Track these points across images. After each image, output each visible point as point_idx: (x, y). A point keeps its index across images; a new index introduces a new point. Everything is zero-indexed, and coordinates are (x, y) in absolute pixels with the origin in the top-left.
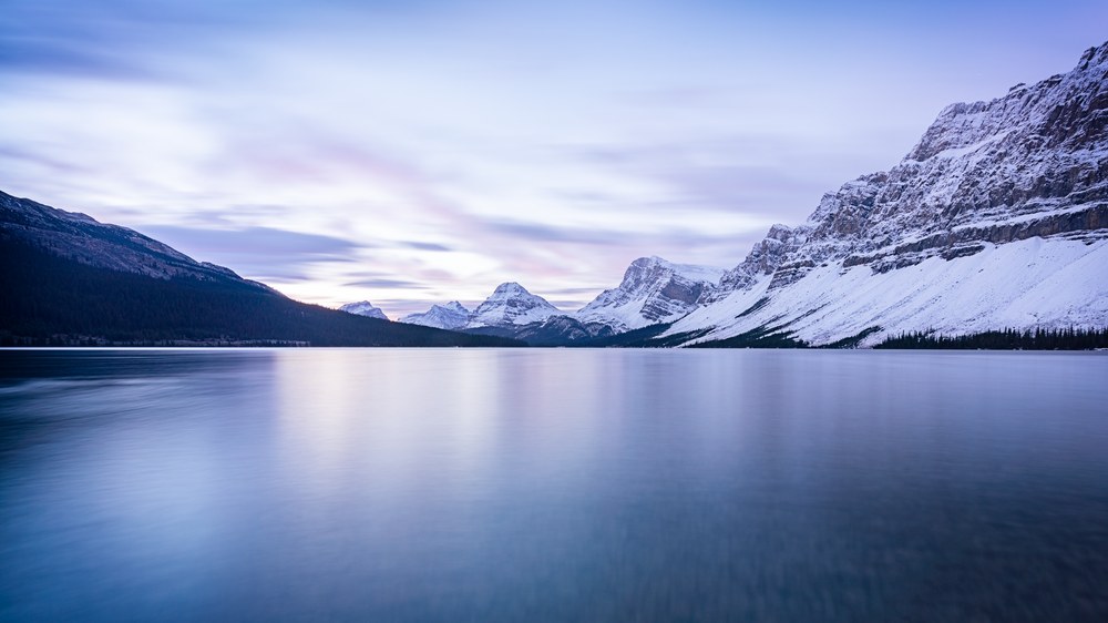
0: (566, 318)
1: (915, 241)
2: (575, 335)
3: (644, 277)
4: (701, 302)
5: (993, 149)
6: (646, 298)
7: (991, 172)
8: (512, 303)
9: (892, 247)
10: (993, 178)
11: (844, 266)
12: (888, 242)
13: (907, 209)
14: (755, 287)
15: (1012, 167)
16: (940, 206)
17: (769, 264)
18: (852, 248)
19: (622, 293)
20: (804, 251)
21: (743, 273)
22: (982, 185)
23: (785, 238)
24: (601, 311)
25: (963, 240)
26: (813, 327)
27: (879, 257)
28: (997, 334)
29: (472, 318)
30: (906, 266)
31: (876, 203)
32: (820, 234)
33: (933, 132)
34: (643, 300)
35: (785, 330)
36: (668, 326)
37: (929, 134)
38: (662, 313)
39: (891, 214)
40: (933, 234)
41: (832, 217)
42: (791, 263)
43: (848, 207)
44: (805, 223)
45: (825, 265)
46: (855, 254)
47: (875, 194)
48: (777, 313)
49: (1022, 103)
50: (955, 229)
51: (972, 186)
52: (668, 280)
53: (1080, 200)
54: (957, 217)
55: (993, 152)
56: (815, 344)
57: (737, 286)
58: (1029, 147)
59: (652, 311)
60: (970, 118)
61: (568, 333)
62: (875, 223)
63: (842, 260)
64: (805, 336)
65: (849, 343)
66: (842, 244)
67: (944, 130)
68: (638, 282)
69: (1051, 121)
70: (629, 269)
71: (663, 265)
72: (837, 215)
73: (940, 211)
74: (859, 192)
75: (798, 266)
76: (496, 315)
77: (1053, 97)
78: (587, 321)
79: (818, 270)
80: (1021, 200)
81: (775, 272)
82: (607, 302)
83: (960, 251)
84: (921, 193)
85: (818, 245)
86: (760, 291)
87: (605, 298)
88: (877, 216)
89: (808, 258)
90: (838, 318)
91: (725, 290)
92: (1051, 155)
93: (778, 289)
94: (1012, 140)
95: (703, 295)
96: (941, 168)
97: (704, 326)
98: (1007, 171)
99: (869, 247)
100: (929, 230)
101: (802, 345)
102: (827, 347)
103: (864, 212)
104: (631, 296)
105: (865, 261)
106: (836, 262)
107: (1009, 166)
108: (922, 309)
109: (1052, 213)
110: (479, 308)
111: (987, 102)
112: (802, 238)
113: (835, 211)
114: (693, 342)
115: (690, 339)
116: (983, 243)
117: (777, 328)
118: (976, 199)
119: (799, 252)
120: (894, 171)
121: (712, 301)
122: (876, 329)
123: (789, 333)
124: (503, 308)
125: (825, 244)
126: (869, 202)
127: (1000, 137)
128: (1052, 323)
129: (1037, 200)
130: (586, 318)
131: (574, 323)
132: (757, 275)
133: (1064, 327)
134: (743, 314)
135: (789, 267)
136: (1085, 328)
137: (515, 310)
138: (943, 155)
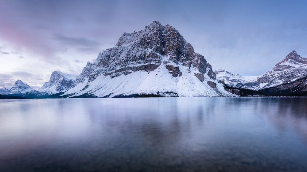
0: (36, 91)
1: (119, 69)
2: (38, 95)
3: (56, 78)
4: (71, 87)
5: (132, 46)
6: (57, 85)
7: (132, 52)
8: (20, 87)
9: (114, 71)
10: (132, 53)
11: (105, 75)
12: (113, 69)
13: (117, 59)
14: (85, 82)
15: (136, 51)
16: (123, 60)
17: (87, 74)
18: (106, 70)
19: (50, 83)
20: (96, 70)
21: (81, 77)
22: (131, 55)
23: (91, 66)
24: (45, 89)
25: (128, 70)
26: (99, 93)
27: (112, 73)
28: (135, 94)
29: (9, 91)
30: (118, 76)
31: (110, 57)
32: (99, 65)
33: (121, 39)
34: (56, 86)
35: (92, 94)
36: (63, 93)
37: (120, 39)
38: (61, 89)
39: (114, 61)
40: (122, 67)
41: (101, 60)
42: (93, 74)
43: (104, 58)
44: (95, 62)
45: (100, 75)
46: (107, 72)
47: (110, 54)
48: (90, 89)
49: (136, 35)
50: (127, 66)
51: (129, 55)
52: (62, 79)
53: (147, 62)
54: (127, 63)
55: (132, 47)
56: (100, 97)
57: (80, 81)
58: (138, 47)
59: (59, 89)
60: (127, 37)
61: (37, 95)
62: (111, 63)
63: (104, 74)
64: (97, 95)
65: (107, 97)
66: (104, 69)
67: (123, 39)
68: (54, 80)
69: (141, 41)
70: (52, 75)
71: (61, 74)
72: (102, 60)
73: (123, 61)
74: (107, 54)
75: (94, 75)
76: (16, 91)
77: (141, 35)
78: (41, 92)
79: (99, 77)
80: (138, 60)
81: (89, 77)
82: (46, 87)
83: (128, 73)
84: (119, 55)
85: (99, 69)
86: (86, 83)
87: (46, 85)
88: (111, 61)
89: (96, 73)
90: (104, 91)
91: (77, 82)
92: (142, 50)
93: (90, 82)
94: (135, 44)
95: (72, 84)
96: (123, 49)
97: (73, 93)
98: (135, 52)
99: (110, 70)
100: (121, 66)
101: (96, 97)
102: (102, 97)
103: (108, 59)
104: (53, 84)
105: (109, 74)
106: (103, 74)
107: (135, 51)
108: (121, 89)
109: (143, 65)
110: (11, 89)
111: (130, 33)
112: (95, 66)
113: (102, 59)
114: (70, 97)
115: (69, 96)
116: (132, 71)
117: (91, 93)
118: (130, 59)
119: (94, 70)
120: (113, 48)
121: (74, 86)
122: (112, 93)
123: (93, 94)
124: (18, 89)
125: (100, 68)
126: (109, 56)
127: (133, 43)
128: (144, 92)
129: (140, 61)
130: (41, 91)
131: (38, 92)
132: (85, 77)
133: (146, 93)
134: (82, 90)
135: (92, 75)
136: (149, 93)
137: (21, 89)
138: (123, 45)
